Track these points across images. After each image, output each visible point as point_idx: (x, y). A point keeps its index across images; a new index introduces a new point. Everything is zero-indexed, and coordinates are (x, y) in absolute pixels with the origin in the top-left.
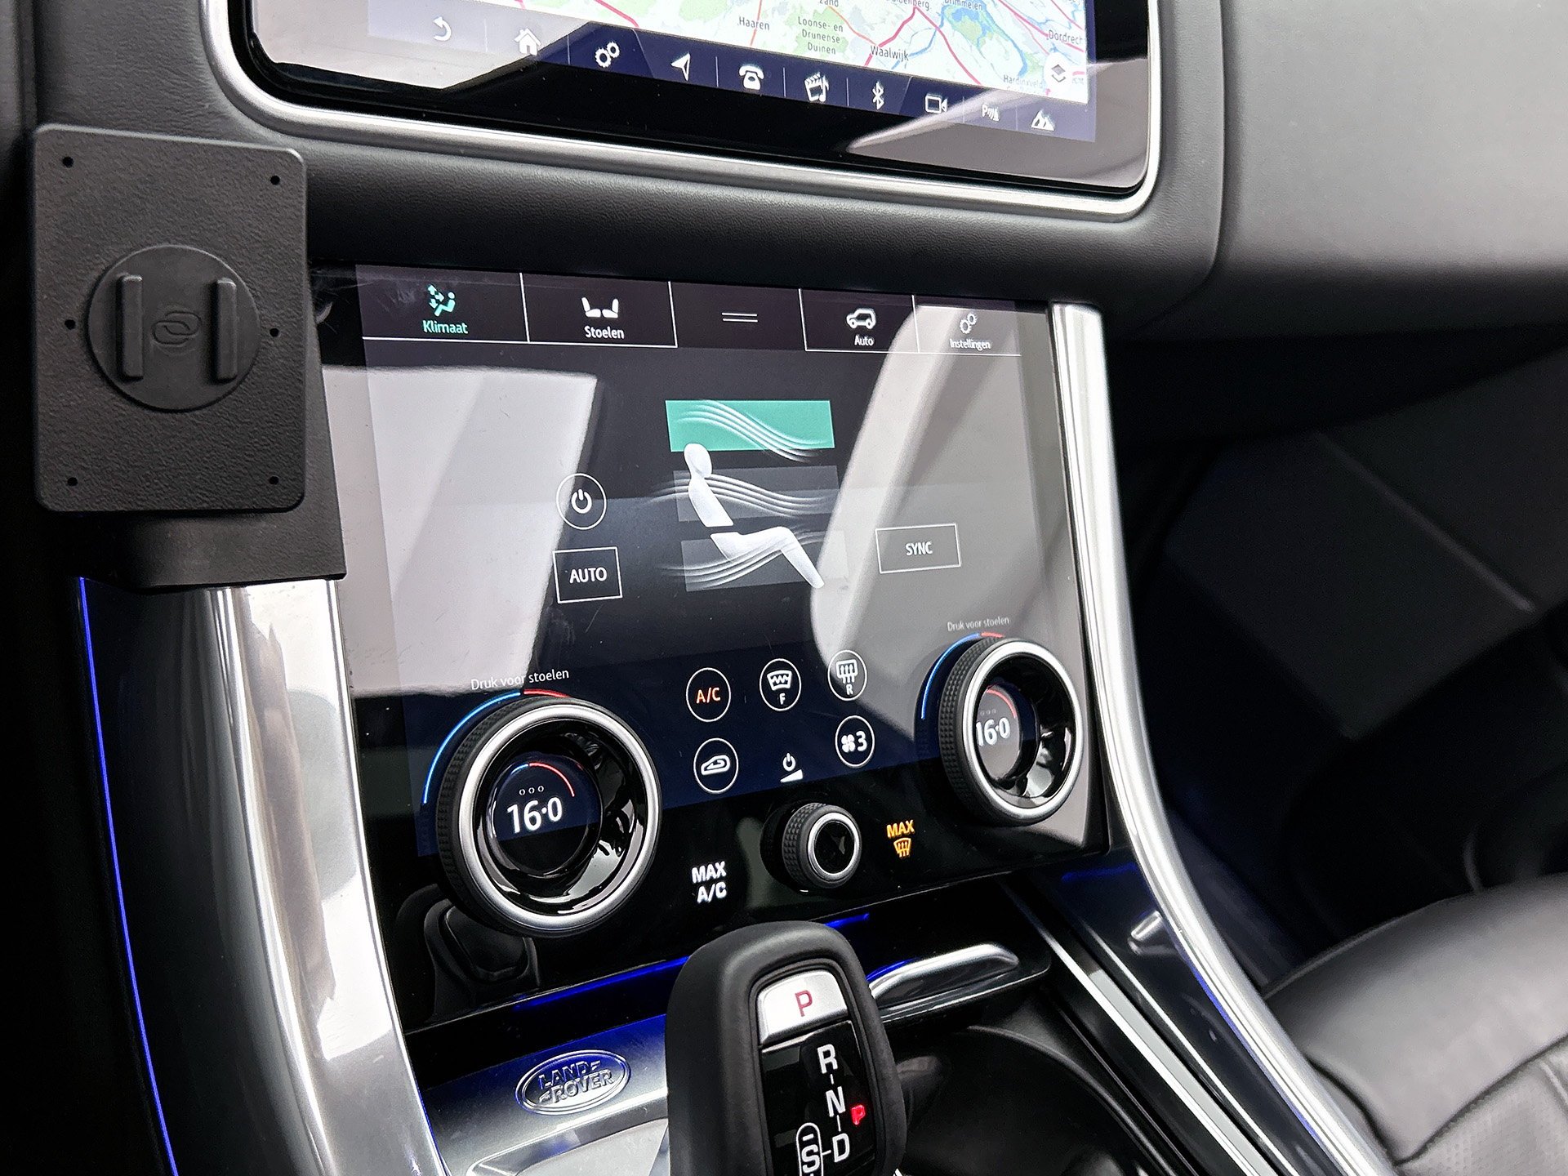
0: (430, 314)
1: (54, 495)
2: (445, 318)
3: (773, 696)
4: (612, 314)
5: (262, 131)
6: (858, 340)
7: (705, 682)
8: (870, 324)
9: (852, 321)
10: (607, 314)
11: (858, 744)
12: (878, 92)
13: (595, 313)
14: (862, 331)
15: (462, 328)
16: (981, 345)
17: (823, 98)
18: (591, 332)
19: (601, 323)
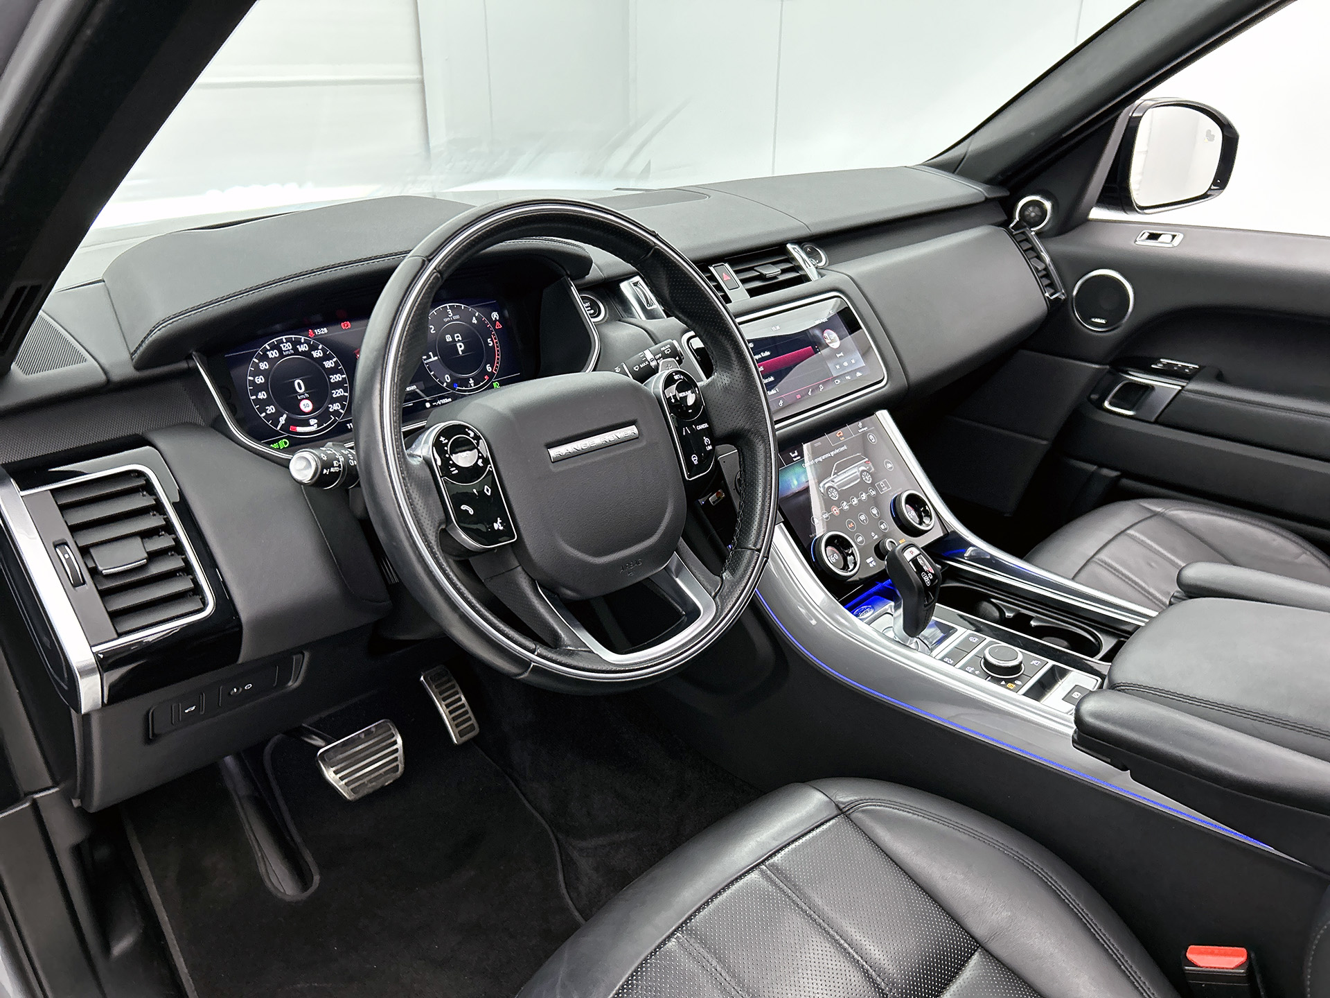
3: (863, 521)
6: (840, 438)
7: (849, 522)
8: (842, 434)
10: (795, 454)
11: (885, 526)
19: (795, 457)
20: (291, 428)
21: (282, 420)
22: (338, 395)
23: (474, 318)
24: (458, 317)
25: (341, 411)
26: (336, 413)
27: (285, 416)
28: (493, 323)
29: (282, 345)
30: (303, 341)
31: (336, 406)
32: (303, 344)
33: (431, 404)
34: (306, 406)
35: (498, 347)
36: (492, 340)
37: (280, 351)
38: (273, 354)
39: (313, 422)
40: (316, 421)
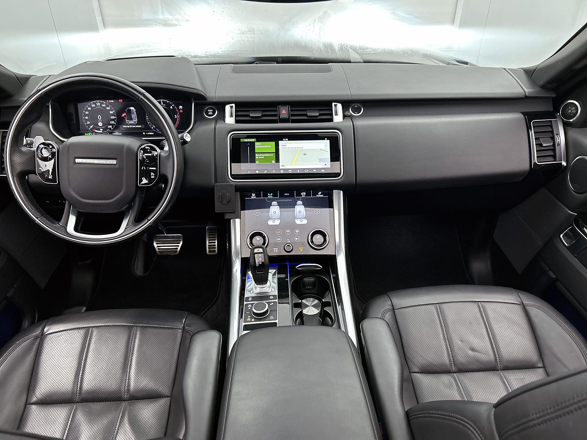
0: (252, 196)
1: (216, 211)
2: (254, 196)
4: (272, 194)
5: (232, 182)
6: (302, 196)
7: (278, 231)
8: (305, 194)
9: (302, 194)
10: (271, 195)
11: (298, 239)
12: (298, 170)
13: (270, 195)
14: (303, 195)
15: (255, 197)
16: (321, 196)
17: (291, 172)
18: (269, 197)
19: (270, 196)
20: (94, 130)
21: (91, 127)
22: (112, 123)
23: (171, 107)
24: (165, 105)
25: (112, 128)
26: (110, 129)
27: (92, 126)
28: (179, 110)
29: (97, 103)
30: (104, 103)
31: (110, 127)
32: (104, 104)
33: (145, 133)
34: (100, 124)
35: (178, 119)
36: (177, 116)
37: (96, 105)
38: (93, 106)
39: (101, 130)
40: (102, 130)
